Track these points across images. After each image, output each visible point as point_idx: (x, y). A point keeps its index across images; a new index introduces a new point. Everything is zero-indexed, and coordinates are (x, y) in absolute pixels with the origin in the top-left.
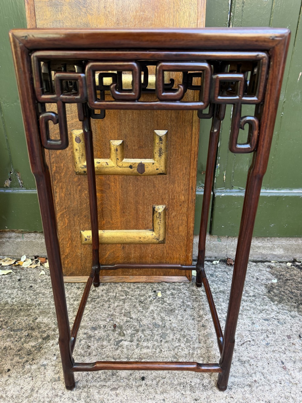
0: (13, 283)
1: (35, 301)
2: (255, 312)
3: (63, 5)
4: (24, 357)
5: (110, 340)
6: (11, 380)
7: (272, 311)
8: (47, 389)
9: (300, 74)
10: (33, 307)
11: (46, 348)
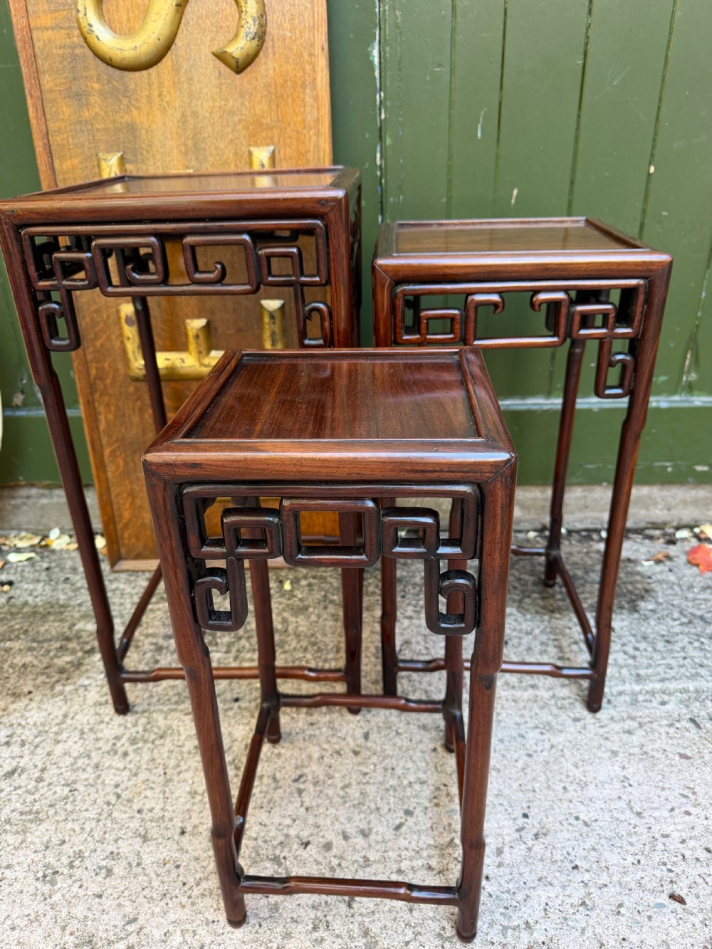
0: (37, 574)
3: (89, 95)
4: (53, 677)
6: (34, 704)
9: (515, 192)
10: (69, 609)
11: (88, 664)
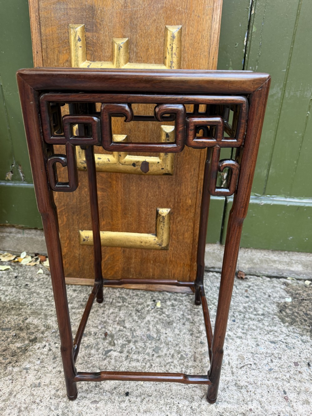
0: (10, 280)
1: (28, 300)
2: (262, 332)
4: (8, 358)
5: (99, 349)
7: (281, 333)
8: (25, 394)
10: (25, 306)
11: (32, 351)
